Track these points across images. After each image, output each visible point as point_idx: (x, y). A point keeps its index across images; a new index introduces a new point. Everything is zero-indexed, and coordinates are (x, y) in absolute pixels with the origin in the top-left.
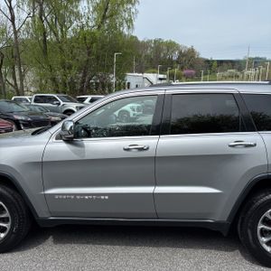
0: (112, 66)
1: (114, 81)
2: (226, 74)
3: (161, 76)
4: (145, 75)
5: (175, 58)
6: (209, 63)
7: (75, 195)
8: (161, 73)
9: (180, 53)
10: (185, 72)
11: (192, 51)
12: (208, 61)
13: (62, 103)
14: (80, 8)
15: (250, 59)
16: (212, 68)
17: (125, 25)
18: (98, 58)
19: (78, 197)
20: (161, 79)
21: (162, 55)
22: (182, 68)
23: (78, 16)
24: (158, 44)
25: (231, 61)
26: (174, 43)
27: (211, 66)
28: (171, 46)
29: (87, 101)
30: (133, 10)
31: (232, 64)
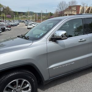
2: (22, 17)
5: (2, 10)
9: (4, 8)
10: (7, 16)
11: (8, 8)
12: (14, 12)
19: (63, 66)
27: (16, 14)
31: (23, 13)
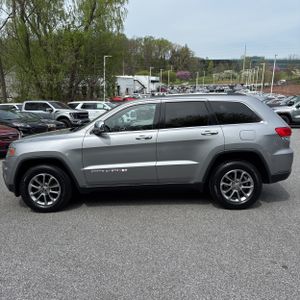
0: (102, 69)
1: (104, 84)
2: (223, 74)
3: (154, 78)
4: (136, 77)
5: (168, 58)
6: (204, 63)
7: (105, 169)
8: (153, 75)
9: (173, 52)
10: (179, 73)
11: (186, 50)
12: (203, 61)
13: (55, 110)
14: (65, 7)
15: (247, 58)
16: (208, 68)
17: (114, 26)
18: (86, 61)
20: (153, 82)
21: (154, 54)
22: (176, 69)
23: (63, 15)
24: (149, 43)
25: (228, 61)
26: (167, 41)
28: (163, 44)
29: (78, 107)
30: (122, 9)
31: (229, 64)
